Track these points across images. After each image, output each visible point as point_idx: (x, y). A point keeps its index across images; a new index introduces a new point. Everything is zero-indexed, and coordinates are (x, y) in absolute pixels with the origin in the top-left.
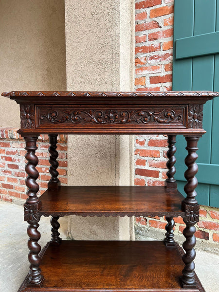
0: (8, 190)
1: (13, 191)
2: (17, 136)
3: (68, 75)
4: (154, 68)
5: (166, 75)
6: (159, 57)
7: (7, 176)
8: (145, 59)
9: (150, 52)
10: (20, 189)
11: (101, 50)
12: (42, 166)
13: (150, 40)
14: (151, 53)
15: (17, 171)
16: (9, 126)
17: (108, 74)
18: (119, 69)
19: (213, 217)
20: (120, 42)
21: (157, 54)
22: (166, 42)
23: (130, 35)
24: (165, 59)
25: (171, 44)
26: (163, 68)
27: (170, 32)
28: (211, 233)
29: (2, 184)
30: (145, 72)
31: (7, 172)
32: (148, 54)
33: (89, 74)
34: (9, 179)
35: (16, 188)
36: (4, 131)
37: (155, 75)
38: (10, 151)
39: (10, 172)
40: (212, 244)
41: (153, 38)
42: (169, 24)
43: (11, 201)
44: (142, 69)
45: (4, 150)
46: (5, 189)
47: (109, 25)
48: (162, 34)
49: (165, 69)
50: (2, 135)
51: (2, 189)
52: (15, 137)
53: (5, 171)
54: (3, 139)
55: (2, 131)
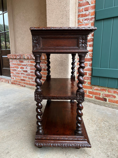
0: (23, 81)
1: (25, 82)
6: (89, 19)
7: (22, 76)
8: (83, 20)
9: (85, 17)
10: (28, 81)
11: (62, 17)
13: (85, 11)
15: (27, 73)
16: (23, 53)
19: (109, 92)
20: (70, 13)
21: (88, 18)
22: (92, 11)
23: (75, 9)
24: (91, 20)
25: (94, 13)
26: (90, 24)
27: (94, 7)
28: (107, 98)
29: (21, 79)
31: (23, 74)
32: (84, 18)
34: (24, 77)
38: (23, 64)
40: (108, 103)
41: (86, 10)
42: (94, 3)
43: (25, 86)
44: (81, 25)
45: (21, 64)
46: (22, 81)
47: (65, 5)
48: (90, 8)
49: (91, 25)
50: (20, 57)
51: (21, 81)
52: (25, 58)
53: (22, 73)
54: (20, 59)
55: (20, 55)
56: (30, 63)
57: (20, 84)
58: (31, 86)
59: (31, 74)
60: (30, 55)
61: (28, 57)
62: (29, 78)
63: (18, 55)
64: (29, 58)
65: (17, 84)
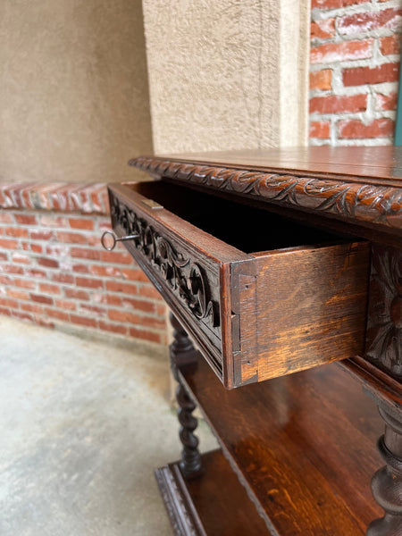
0: (44, 306)
1: (54, 308)
2: (48, 204)
3: (152, 76)
4: (355, 46)
5: (385, 66)
6: (368, 19)
7: (37, 281)
8: (333, 25)
9: (345, 5)
10: (66, 306)
11: (232, 11)
12: (105, 264)
14: (349, 8)
15: (57, 271)
16: (29, 182)
17: (251, 73)
18: (277, 59)
21: (363, 11)
24: (382, 24)
26: (377, 45)
29: (31, 295)
30: (332, 57)
31: (38, 272)
32: (340, 11)
33: (202, 73)
34: (43, 287)
35: (59, 304)
36: (21, 192)
37: (356, 64)
38: (36, 231)
39: (43, 274)
43: (52, 326)
44: (323, 50)
45: (26, 231)
46: (39, 304)
49: (382, 50)
50: (19, 201)
51: (32, 303)
52: (44, 205)
53: (34, 272)
54: (20, 208)
55: (16, 192)
56: (69, 230)
57: (29, 317)
58: (80, 328)
59: (76, 275)
60: (65, 194)
61: (56, 203)
62: (69, 294)
63: (7, 193)
64: (63, 206)
65: (15, 314)
